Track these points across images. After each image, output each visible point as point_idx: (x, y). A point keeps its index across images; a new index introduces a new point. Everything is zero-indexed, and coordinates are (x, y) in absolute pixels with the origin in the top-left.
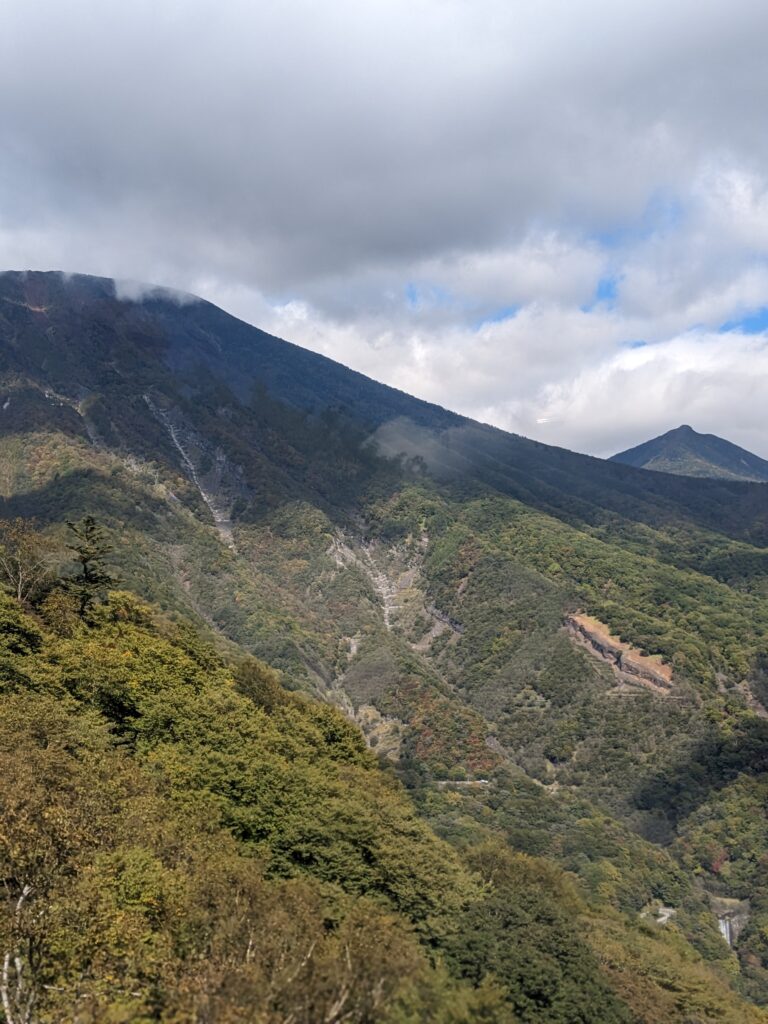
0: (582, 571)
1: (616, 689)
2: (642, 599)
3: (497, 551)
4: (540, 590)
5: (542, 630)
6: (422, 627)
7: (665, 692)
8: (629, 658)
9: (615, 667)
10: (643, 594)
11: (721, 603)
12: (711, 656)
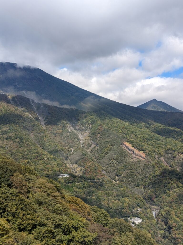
0: (127, 132)
1: (133, 159)
2: (140, 138)
3: (107, 128)
4: (116, 137)
5: (117, 146)
6: (89, 146)
7: (144, 159)
8: (136, 152)
9: (133, 154)
10: (140, 137)
11: (158, 139)
12: (154, 151)
